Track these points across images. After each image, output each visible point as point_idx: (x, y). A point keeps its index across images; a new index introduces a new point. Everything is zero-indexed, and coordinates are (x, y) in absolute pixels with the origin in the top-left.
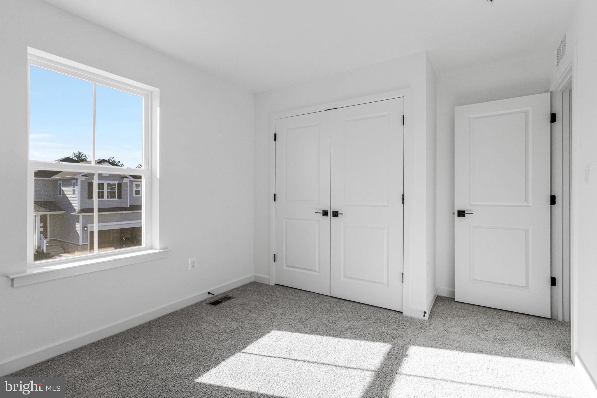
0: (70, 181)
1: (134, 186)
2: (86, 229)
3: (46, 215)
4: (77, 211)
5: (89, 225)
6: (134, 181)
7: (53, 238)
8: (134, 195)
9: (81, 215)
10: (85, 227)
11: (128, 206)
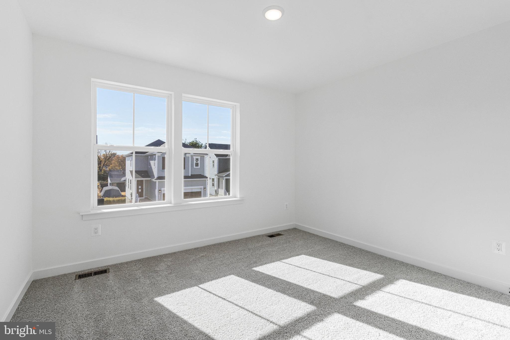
0: (152, 156)
1: (195, 159)
2: (160, 191)
3: (142, 181)
4: (155, 178)
5: (162, 189)
6: (194, 156)
7: (147, 197)
8: (195, 167)
9: (157, 181)
10: (160, 190)
11: (190, 175)
